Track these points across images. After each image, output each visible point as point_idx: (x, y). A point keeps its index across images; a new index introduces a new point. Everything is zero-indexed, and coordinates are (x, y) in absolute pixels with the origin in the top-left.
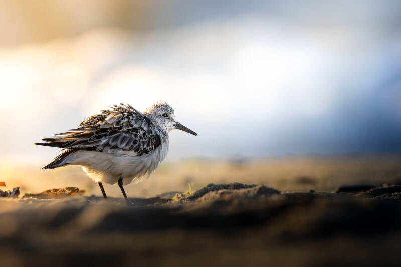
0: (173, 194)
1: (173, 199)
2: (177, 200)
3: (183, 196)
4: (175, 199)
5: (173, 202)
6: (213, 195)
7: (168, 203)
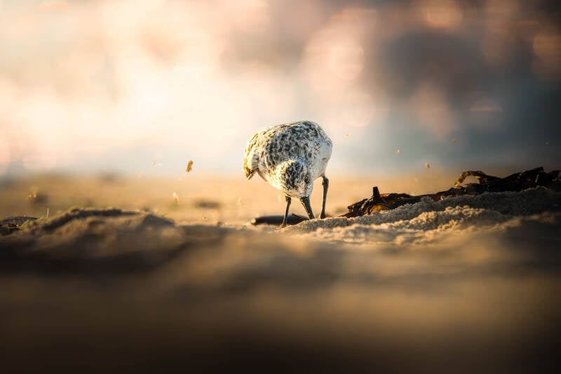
0: (22, 219)
1: (20, 227)
2: (27, 230)
3: (35, 224)
4: (25, 227)
5: (21, 232)
6: (79, 225)
7: (14, 234)
